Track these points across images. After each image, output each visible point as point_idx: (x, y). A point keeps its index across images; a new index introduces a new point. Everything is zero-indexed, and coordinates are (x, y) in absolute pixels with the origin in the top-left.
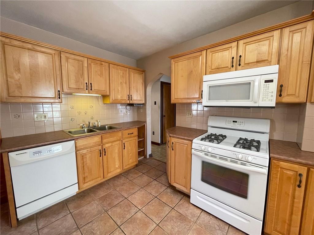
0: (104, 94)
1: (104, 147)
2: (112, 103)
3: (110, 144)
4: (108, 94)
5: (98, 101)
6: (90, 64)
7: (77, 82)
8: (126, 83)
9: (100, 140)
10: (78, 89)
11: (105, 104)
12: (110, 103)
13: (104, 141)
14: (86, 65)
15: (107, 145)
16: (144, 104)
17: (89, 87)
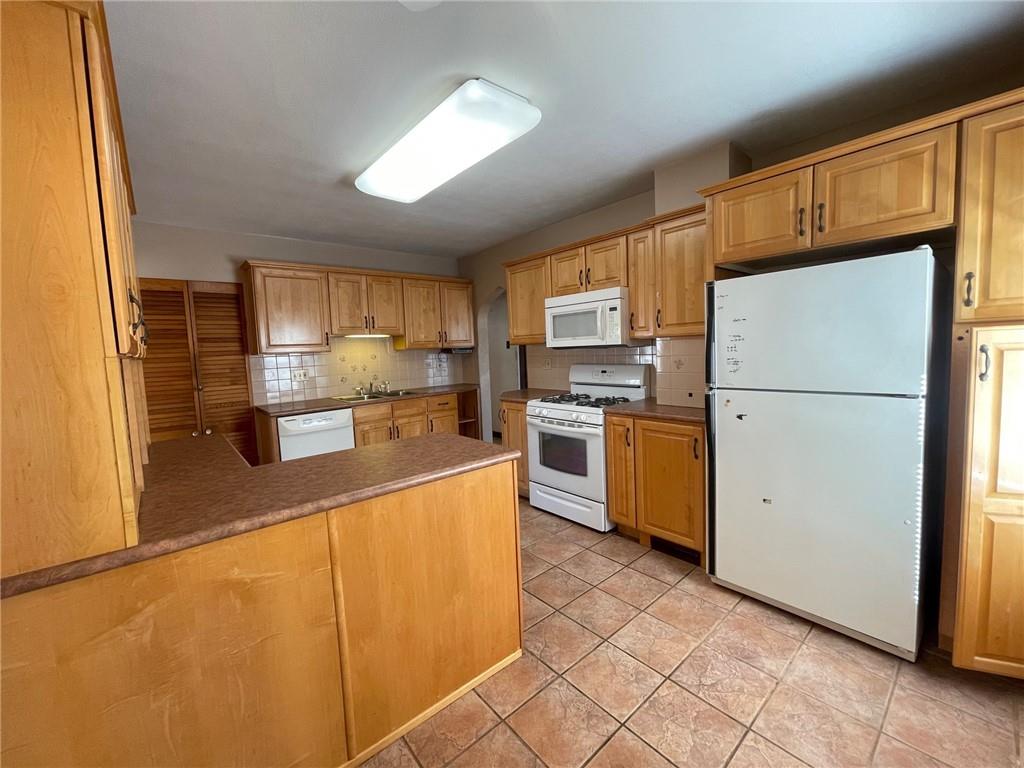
0: (395, 333)
1: (396, 424)
2: (409, 349)
3: (405, 420)
4: (401, 332)
5: (385, 346)
6: (371, 285)
7: (351, 316)
8: (434, 310)
9: (390, 411)
10: (354, 329)
11: (397, 351)
12: (407, 350)
13: (397, 413)
14: (364, 287)
15: (401, 421)
16: (474, 349)
17: (370, 325)
